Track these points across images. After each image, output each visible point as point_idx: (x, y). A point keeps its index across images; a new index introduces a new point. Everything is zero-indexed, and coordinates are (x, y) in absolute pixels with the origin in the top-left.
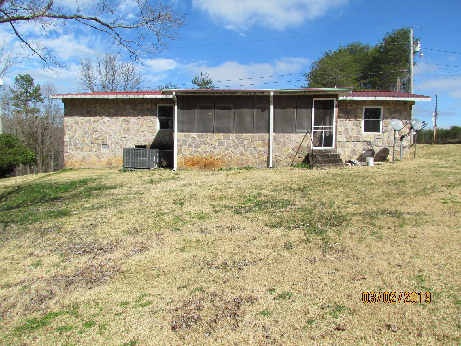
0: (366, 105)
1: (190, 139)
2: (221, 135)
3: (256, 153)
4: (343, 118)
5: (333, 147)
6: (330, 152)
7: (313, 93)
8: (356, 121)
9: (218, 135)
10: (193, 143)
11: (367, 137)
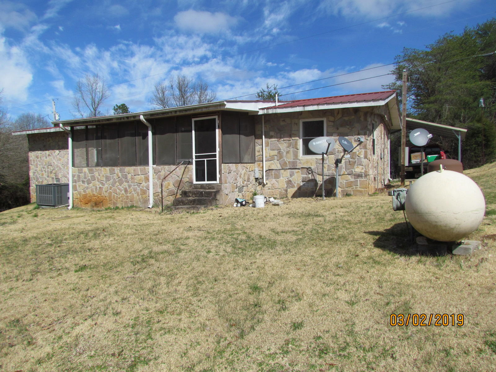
0: (304, 118)
1: (83, 174)
2: (108, 169)
3: (139, 190)
4: (275, 138)
5: (218, 181)
6: (213, 188)
7: (192, 112)
8: (292, 141)
9: (105, 169)
10: (85, 178)
11: (307, 162)
